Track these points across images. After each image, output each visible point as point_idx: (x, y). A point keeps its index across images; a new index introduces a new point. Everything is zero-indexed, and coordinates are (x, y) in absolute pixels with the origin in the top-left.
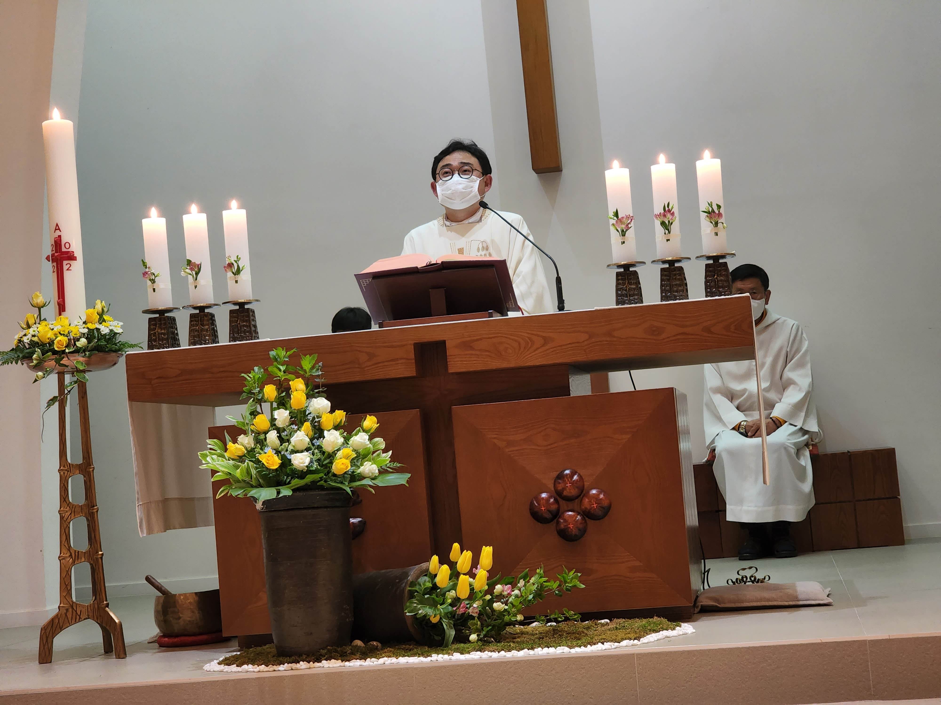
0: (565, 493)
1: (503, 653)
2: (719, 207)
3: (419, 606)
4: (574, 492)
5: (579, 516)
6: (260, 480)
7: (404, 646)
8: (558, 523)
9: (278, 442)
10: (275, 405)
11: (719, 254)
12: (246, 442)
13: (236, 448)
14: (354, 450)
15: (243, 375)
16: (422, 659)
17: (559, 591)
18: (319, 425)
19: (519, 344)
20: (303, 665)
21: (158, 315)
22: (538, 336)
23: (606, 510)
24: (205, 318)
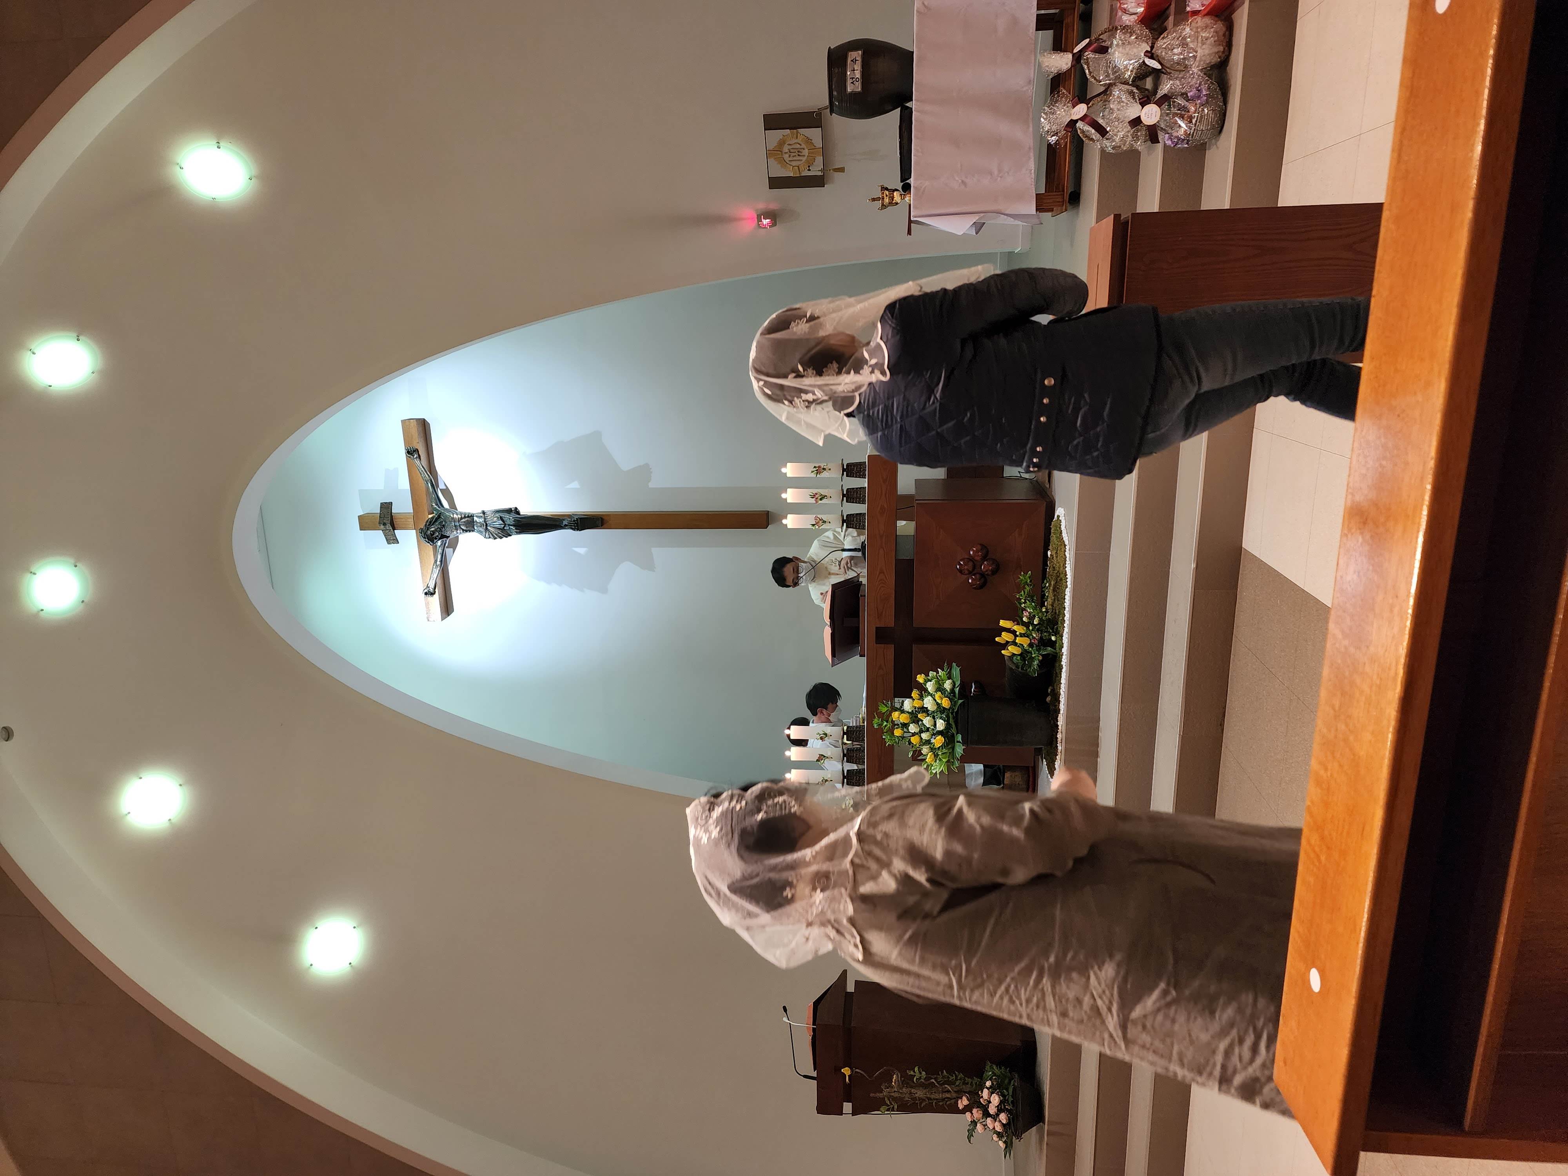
0: (971, 570)
1: (1065, 625)
2: (815, 467)
3: (1032, 668)
4: (971, 564)
5: (985, 563)
6: (949, 747)
7: (1054, 677)
8: (987, 575)
9: (928, 733)
10: (905, 730)
11: (841, 468)
12: (926, 750)
13: (930, 758)
14: (936, 692)
15: (887, 745)
16: (1064, 670)
17: (1031, 585)
18: (920, 708)
19: (883, 587)
20: (1059, 736)
21: (845, 780)
22: (878, 576)
23: (983, 547)
24: (850, 754)
